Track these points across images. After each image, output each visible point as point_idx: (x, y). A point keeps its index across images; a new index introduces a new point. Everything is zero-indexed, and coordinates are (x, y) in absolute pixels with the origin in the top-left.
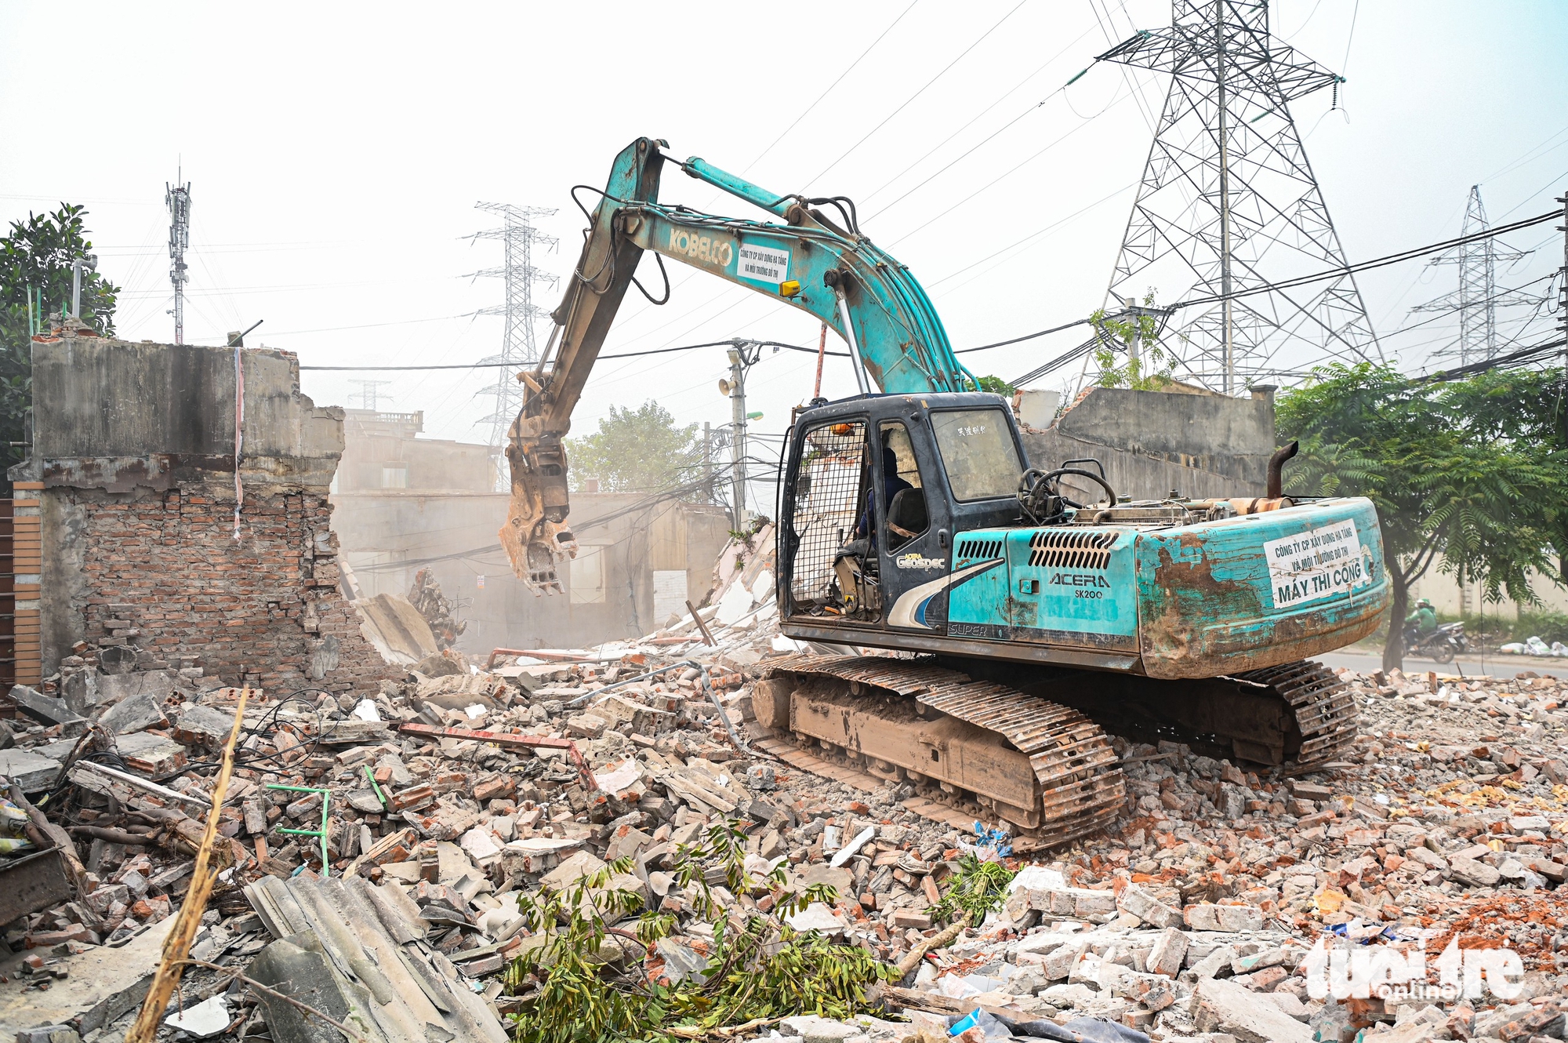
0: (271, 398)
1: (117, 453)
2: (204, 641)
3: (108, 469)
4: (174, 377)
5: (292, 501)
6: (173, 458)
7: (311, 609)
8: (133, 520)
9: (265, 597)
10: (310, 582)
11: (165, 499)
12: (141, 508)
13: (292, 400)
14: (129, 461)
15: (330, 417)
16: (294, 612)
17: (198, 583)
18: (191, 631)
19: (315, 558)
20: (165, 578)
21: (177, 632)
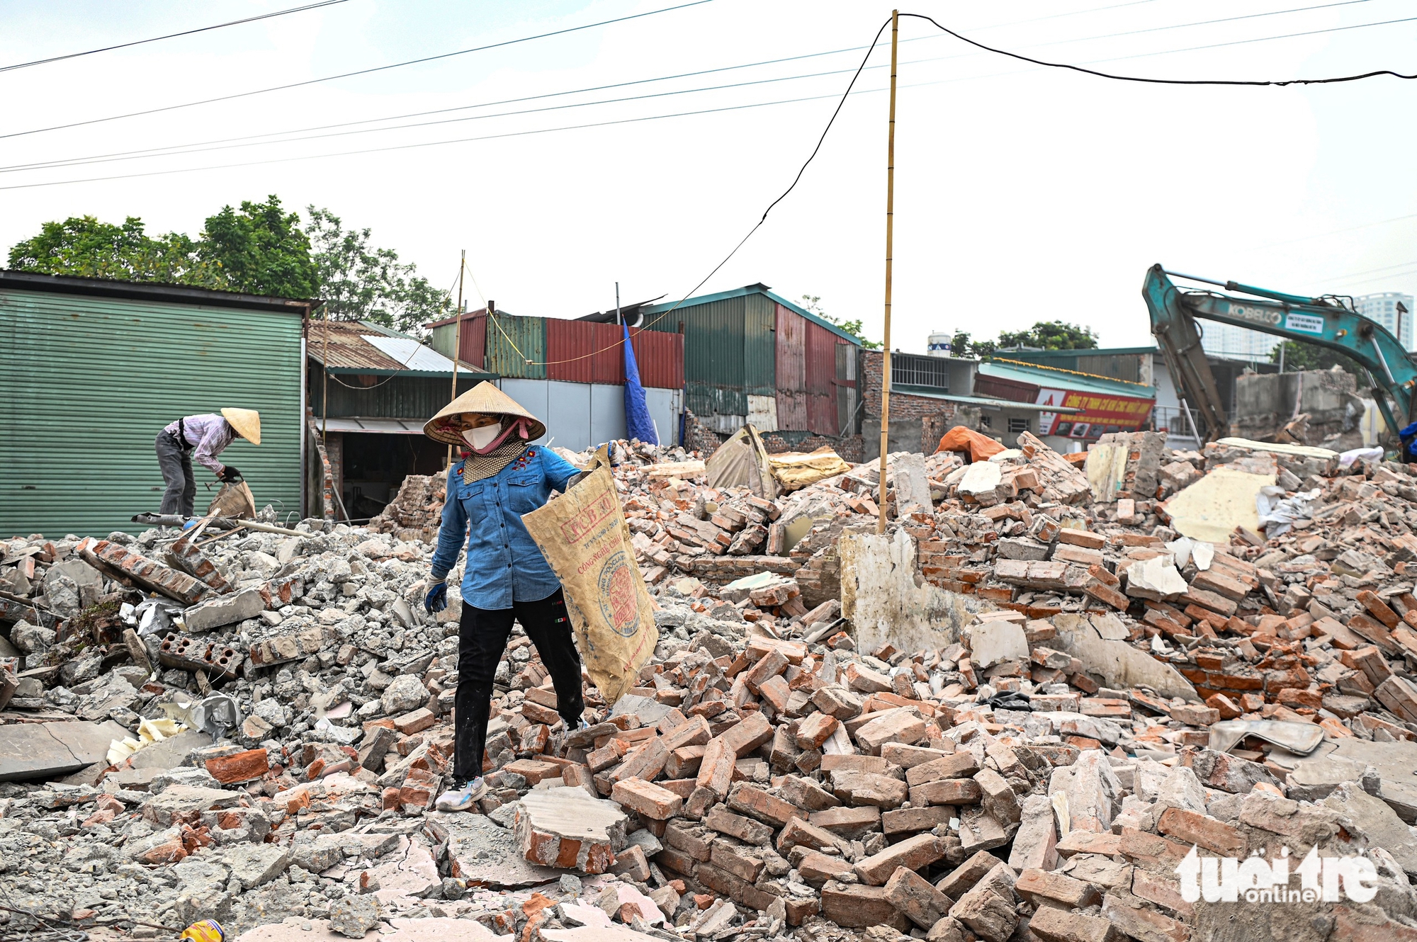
0: (1311, 389)
1: (1260, 413)
3: (1257, 418)
4: (1279, 385)
6: (1278, 414)
13: (1319, 389)
14: (1263, 416)
15: (1334, 394)
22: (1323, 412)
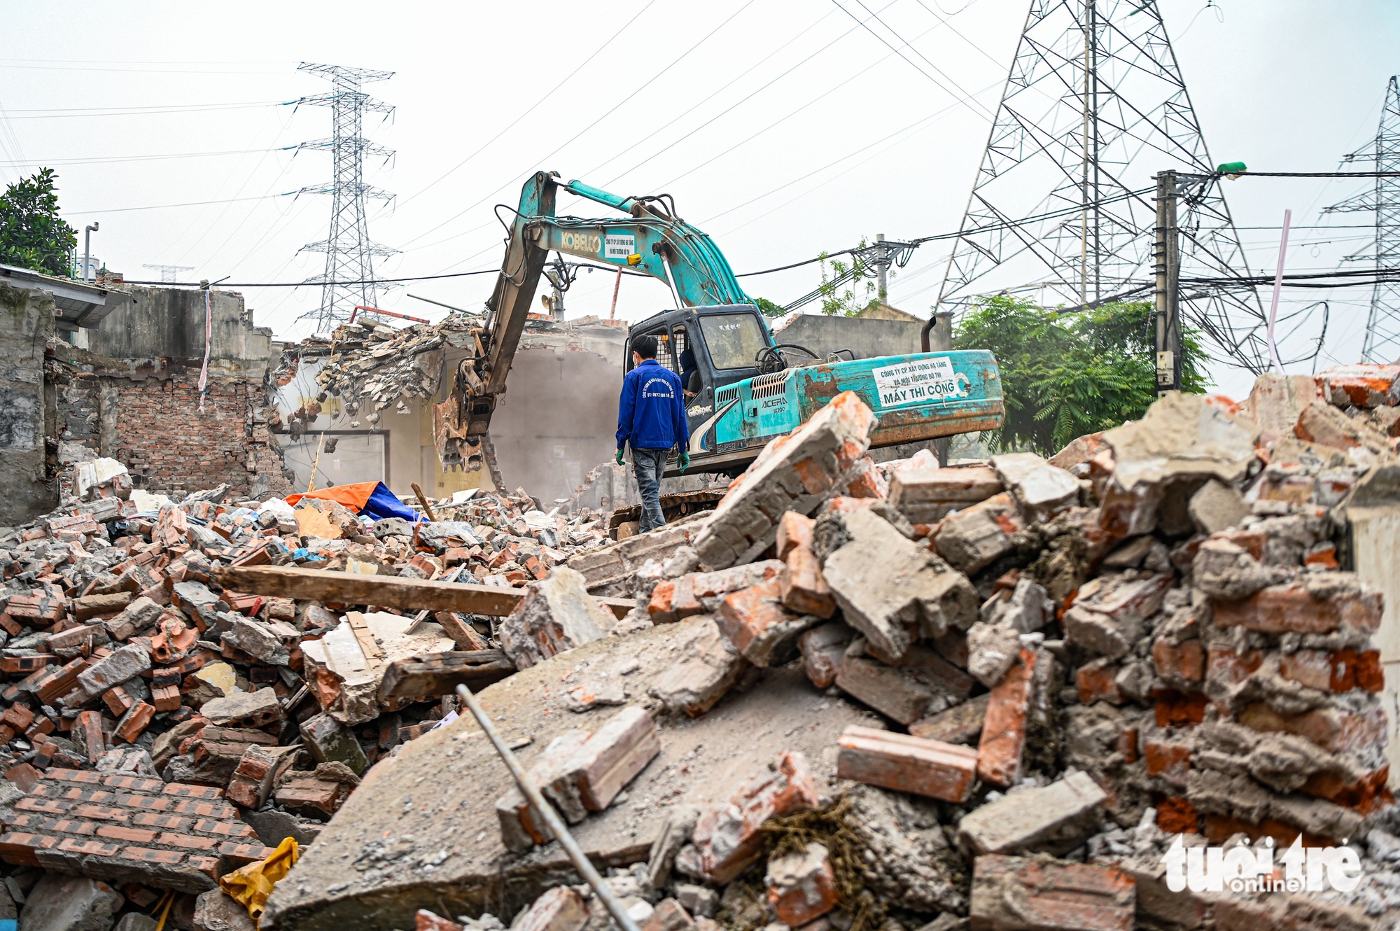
0: (227, 322)
1: (136, 356)
2: (187, 474)
3: (132, 365)
4: (170, 308)
5: (239, 387)
6: (169, 360)
7: (251, 457)
8: (145, 398)
9: (223, 448)
10: (250, 439)
11: (164, 384)
12: (150, 390)
13: (240, 323)
14: (142, 361)
15: (263, 334)
16: (241, 458)
17: (183, 438)
18: (179, 467)
19: (254, 424)
20: (164, 434)
21: (171, 468)
22: (247, 362)
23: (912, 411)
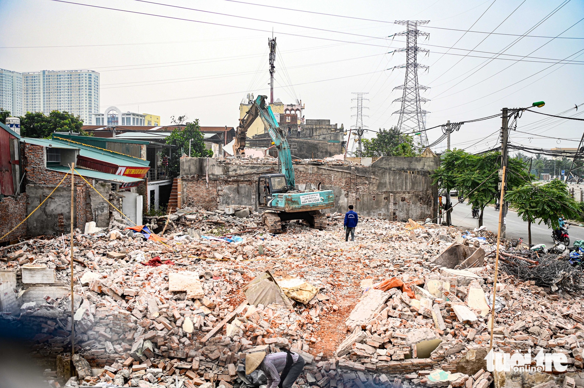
0: (212, 166)
3: (190, 177)
4: (199, 162)
5: (215, 181)
6: (198, 175)
7: (218, 199)
9: (211, 196)
10: (218, 194)
11: (197, 181)
12: (194, 182)
13: (215, 166)
14: (192, 176)
16: (215, 199)
17: (202, 194)
18: (201, 201)
19: (219, 191)
20: (197, 193)
22: (217, 175)
23: (308, 205)
